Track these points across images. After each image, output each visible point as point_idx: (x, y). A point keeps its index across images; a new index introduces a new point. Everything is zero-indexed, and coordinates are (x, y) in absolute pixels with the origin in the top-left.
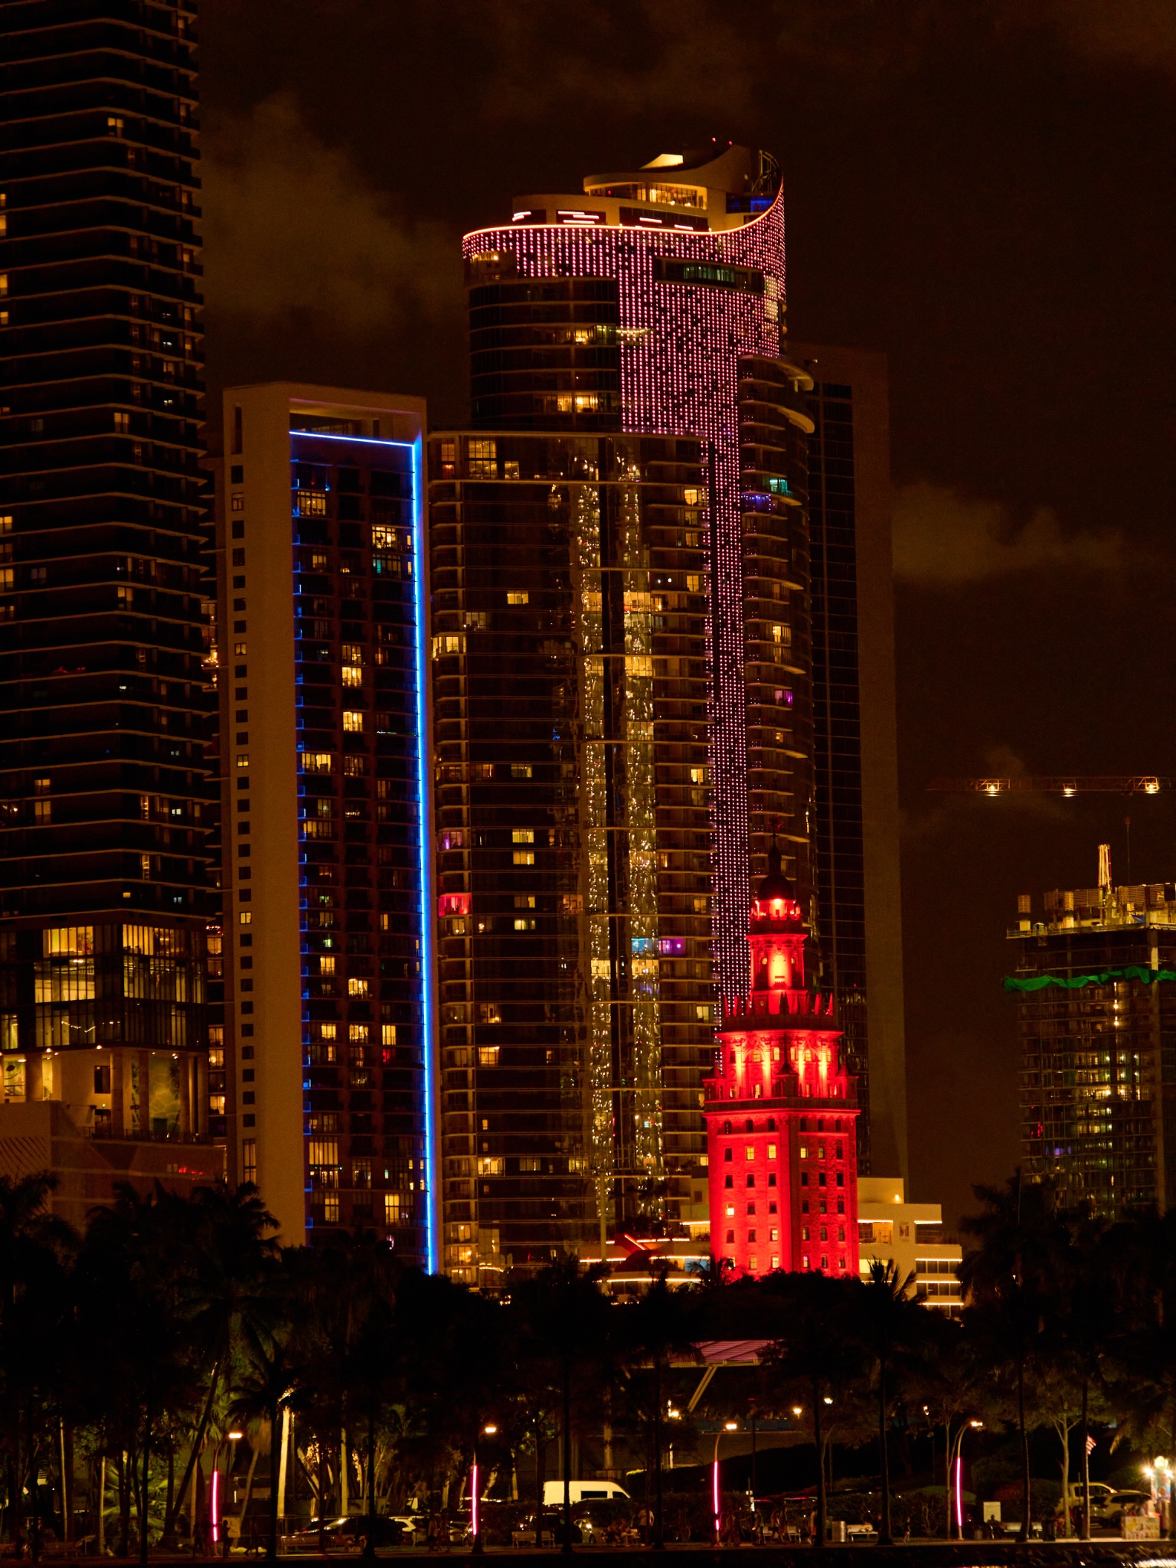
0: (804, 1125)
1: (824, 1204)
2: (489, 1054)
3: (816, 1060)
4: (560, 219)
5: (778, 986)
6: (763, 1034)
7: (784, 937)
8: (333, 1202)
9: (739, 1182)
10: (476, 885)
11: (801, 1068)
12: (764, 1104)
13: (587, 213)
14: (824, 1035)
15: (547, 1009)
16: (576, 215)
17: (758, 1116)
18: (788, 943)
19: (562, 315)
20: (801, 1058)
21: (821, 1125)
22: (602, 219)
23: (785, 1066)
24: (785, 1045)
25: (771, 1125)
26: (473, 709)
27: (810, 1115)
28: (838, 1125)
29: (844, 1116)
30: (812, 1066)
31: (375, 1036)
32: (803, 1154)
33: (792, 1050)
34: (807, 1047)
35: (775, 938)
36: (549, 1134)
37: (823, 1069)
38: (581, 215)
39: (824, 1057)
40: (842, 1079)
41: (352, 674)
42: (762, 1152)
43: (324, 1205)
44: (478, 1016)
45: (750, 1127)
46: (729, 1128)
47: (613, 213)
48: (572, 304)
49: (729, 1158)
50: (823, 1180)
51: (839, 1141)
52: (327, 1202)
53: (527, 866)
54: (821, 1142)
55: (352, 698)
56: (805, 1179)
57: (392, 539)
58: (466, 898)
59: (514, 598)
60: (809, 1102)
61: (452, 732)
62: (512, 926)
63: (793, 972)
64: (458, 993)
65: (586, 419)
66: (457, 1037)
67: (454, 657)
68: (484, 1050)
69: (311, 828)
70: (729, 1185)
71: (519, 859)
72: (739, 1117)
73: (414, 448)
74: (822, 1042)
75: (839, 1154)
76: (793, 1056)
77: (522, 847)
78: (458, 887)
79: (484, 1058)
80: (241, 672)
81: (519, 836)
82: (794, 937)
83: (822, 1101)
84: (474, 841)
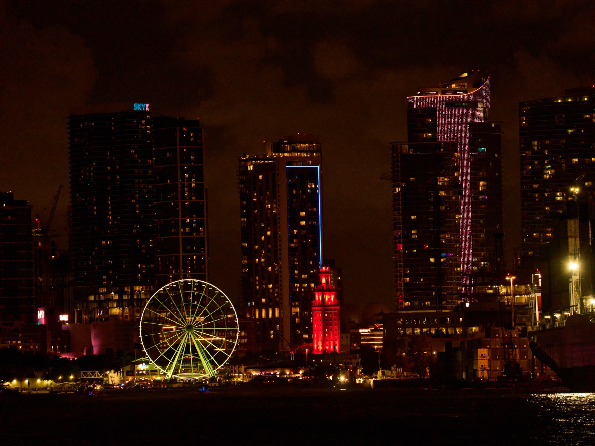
0: (326, 310)
1: (331, 324)
2: (408, 279)
3: (331, 298)
4: (426, 94)
5: (324, 284)
6: (320, 293)
7: (324, 275)
8: (298, 319)
9: (317, 320)
10: (404, 243)
11: (327, 299)
12: (319, 306)
13: (433, 92)
14: (332, 293)
15: (420, 269)
16: (430, 92)
17: (319, 308)
18: (325, 276)
19: (424, 115)
21: (331, 310)
22: (437, 94)
23: (323, 299)
24: (323, 295)
25: (320, 310)
26: (403, 204)
27: (328, 308)
28: (335, 310)
29: (336, 308)
30: (330, 299)
31: (309, 286)
32: (326, 315)
33: (325, 296)
34: (328, 295)
35: (323, 275)
36: (420, 297)
37: (332, 299)
38: (432, 92)
39: (333, 297)
40: (336, 301)
41: (303, 214)
42: (319, 315)
44: (405, 271)
45: (318, 310)
46: (315, 310)
47: (440, 92)
48: (426, 113)
49: (315, 316)
50: (331, 320)
51: (335, 313)
53: (416, 238)
54: (331, 313)
55: (303, 219)
56: (327, 320)
57: (313, 186)
58: (401, 245)
59: (412, 179)
60: (328, 306)
61: (399, 209)
62: (412, 251)
63: (327, 281)
64: (400, 266)
65: (429, 139)
66: (400, 276)
67: (399, 193)
68: (406, 278)
69: (292, 245)
70: (315, 321)
71: (413, 237)
72: (316, 308)
73: (319, 167)
74: (332, 294)
75: (335, 315)
76: (325, 297)
77: (414, 234)
78: (400, 243)
79: (406, 280)
80: (279, 214)
81: (413, 232)
82: (327, 274)
83: (331, 305)
84: (403, 233)
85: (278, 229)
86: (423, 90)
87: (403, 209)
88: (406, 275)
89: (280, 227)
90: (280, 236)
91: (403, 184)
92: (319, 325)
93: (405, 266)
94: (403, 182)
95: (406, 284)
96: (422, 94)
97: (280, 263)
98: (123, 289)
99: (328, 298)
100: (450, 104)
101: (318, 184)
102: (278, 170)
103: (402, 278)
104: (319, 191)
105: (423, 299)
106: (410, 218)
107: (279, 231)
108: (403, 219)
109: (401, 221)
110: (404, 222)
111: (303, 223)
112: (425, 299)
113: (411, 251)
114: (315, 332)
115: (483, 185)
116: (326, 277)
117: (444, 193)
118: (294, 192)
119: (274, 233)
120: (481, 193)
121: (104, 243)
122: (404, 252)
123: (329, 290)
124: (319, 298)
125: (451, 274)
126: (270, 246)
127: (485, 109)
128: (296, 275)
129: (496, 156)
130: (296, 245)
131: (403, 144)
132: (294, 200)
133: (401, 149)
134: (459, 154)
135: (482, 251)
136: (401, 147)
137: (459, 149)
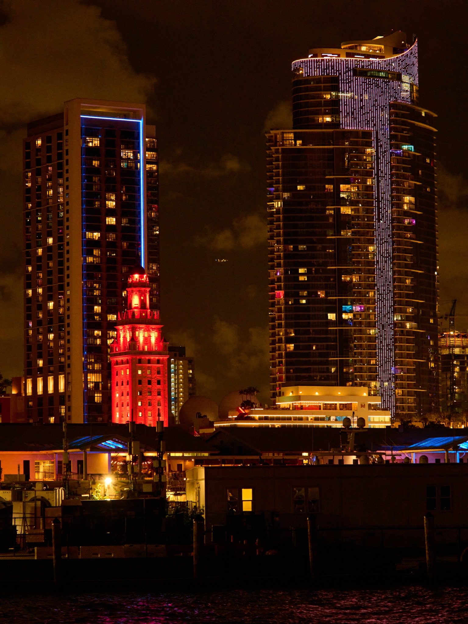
0: (140, 361)
1: (150, 392)
2: (291, 346)
3: (149, 336)
5: (136, 308)
6: (127, 327)
7: (137, 289)
8: (99, 395)
9: (120, 384)
10: (286, 288)
11: (141, 339)
12: (125, 354)
13: (333, 54)
14: (154, 326)
15: (311, 331)
16: (329, 55)
17: (124, 358)
18: (139, 291)
19: (319, 89)
20: (141, 336)
21: (149, 361)
22: (339, 56)
23: (134, 339)
24: (133, 330)
27: (143, 358)
28: (158, 362)
29: (161, 358)
30: (147, 340)
32: (140, 372)
33: (137, 333)
34: (144, 331)
35: (134, 289)
36: (312, 374)
37: (153, 340)
38: (331, 55)
39: (154, 336)
40: (161, 344)
41: (111, 204)
42: (125, 372)
43: (95, 396)
44: (287, 333)
45: (122, 363)
46: (117, 363)
47: (343, 54)
48: (322, 85)
49: (117, 375)
50: (149, 382)
51: (158, 368)
52: (96, 395)
53: (304, 281)
54: (149, 368)
55: (111, 212)
56: (140, 382)
57: (131, 155)
58: (282, 293)
59: (300, 188)
60: (143, 353)
61: (278, 235)
62: (299, 302)
63: (143, 303)
64: (280, 326)
65: (327, 125)
66: (280, 341)
67: (278, 210)
68: (288, 345)
69: (90, 259)
70: (117, 385)
71: (301, 278)
72: (120, 359)
73: (141, 122)
74: (153, 329)
75: (158, 373)
76: (137, 335)
77: (302, 274)
78: (279, 288)
79: (289, 348)
80: (67, 204)
81: (301, 271)
82: (143, 289)
83: (150, 352)
84: (286, 272)
85: (66, 232)
86: (317, 50)
87: (285, 234)
88: (289, 340)
89: (68, 228)
90: (68, 244)
91: (286, 195)
92: (125, 394)
93: (287, 326)
94: (284, 191)
95: (289, 355)
96: (315, 56)
97: (68, 293)
99: (144, 336)
100: (358, 72)
101: (139, 152)
102: (67, 124)
103: (283, 345)
104: (141, 165)
105: (315, 378)
106: (295, 248)
107: (68, 235)
108: (285, 250)
109: (282, 254)
110: (287, 256)
111: (111, 221)
112: (318, 378)
113: (297, 302)
114: (117, 409)
115: (410, 203)
116: (141, 294)
117: (350, 211)
118: (95, 163)
119: (59, 239)
120: (407, 214)
122: (286, 303)
123: (147, 322)
124: (125, 337)
125: (360, 339)
126: (51, 264)
127: (412, 85)
128: (97, 314)
129: (428, 161)
130: (97, 260)
131: (286, 133)
132: (96, 179)
133: (283, 140)
134: (373, 150)
135: (409, 304)
136: (283, 137)
137: (374, 144)
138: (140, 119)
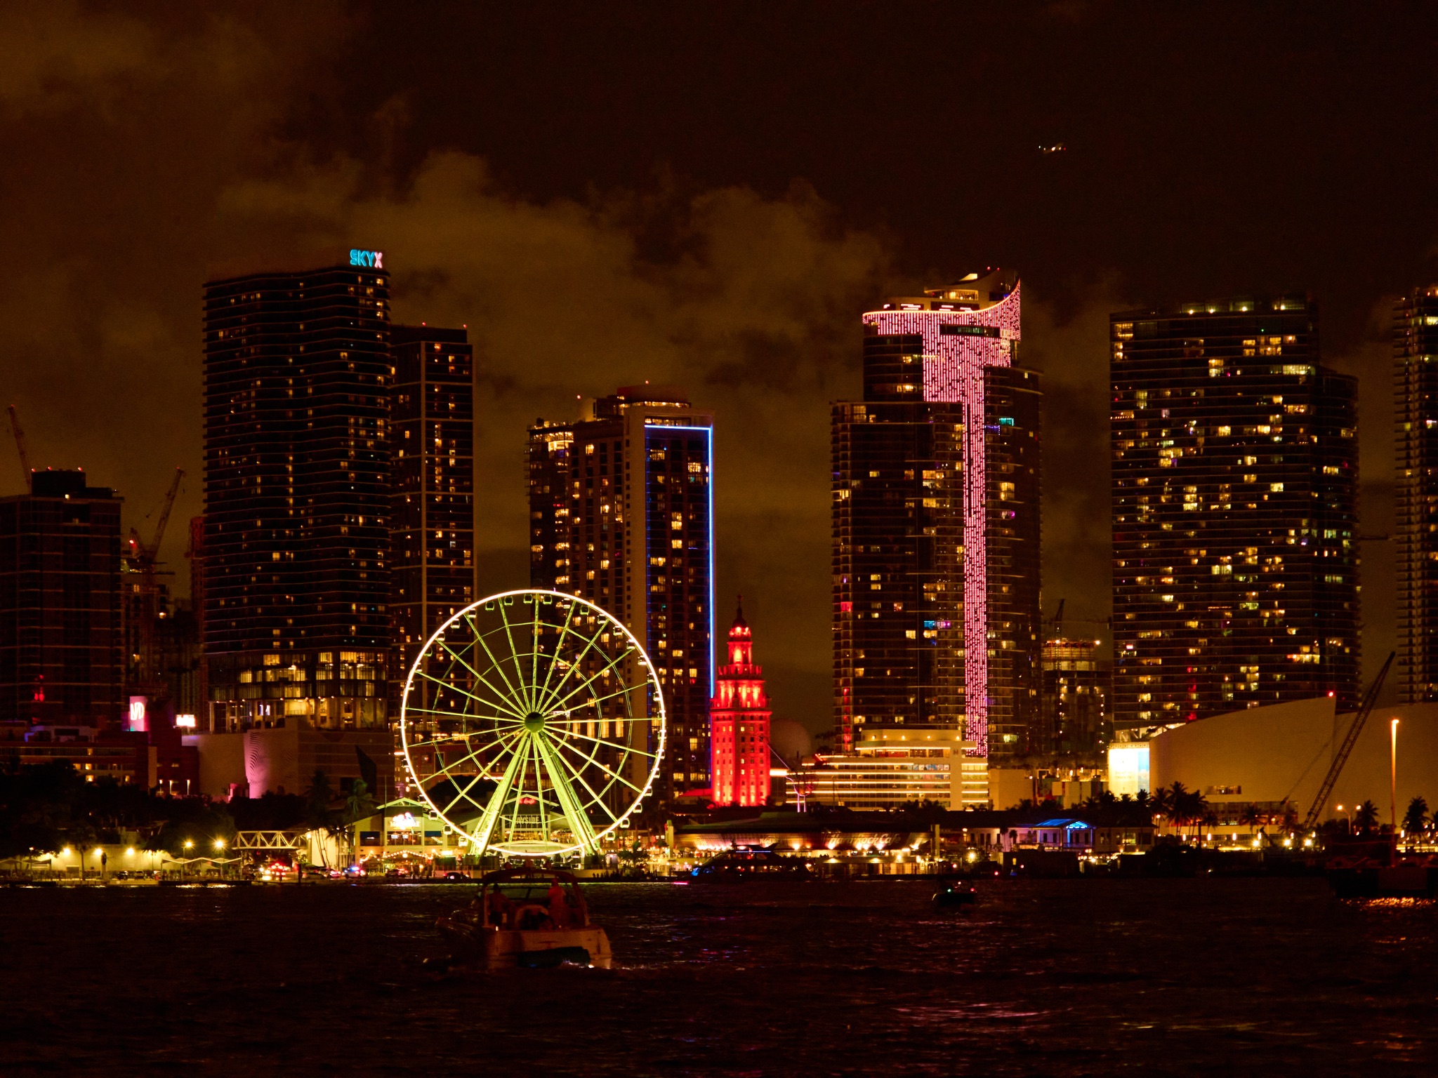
0: (743, 718)
1: (753, 749)
2: (861, 671)
3: (752, 692)
4: (902, 308)
5: (738, 663)
6: (729, 682)
7: (739, 643)
9: (721, 740)
10: (854, 599)
11: (744, 696)
12: (728, 710)
14: (756, 682)
15: (886, 652)
16: (909, 305)
17: (726, 715)
18: (742, 646)
19: (898, 350)
20: (744, 692)
21: (752, 718)
22: (922, 308)
23: (737, 695)
24: (736, 686)
25: (730, 718)
26: (854, 523)
27: (746, 714)
28: (761, 718)
29: (764, 714)
30: (750, 696)
31: (686, 674)
32: (743, 729)
33: (740, 689)
34: (747, 687)
35: (736, 643)
36: (886, 706)
37: (755, 696)
38: (913, 306)
39: (756, 692)
40: (764, 700)
41: (677, 525)
42: (727, 729)
44: (855, 655)
45: (724, 719)
46: (718, 719)
47: (928, 305)
48: (902, 346)
49: (718, 731)
50: (752, 740)
51: (761, 725)
53: (878, 590)
54: (752, 725)
55: (677, 534)
56: (743, 740)
57: (698, 468)
58: (849, 604)
59: (873, 474)
60: (745, 709)
61: (845, 532)
62: (871, 616)
63: (745, 657)
64: (846, 645)
65: (908, 395)
66: (847, 664)
67: (845, 501)
68: (857, 670)
69: (654, 588)
70: (718, 741)
71: (874, 587)
72: (721, 715)
73: (710, 430)
74: (755, 684)
75: (761, 729)
76: (740, 691)
77: (876, 582)
78: (846, 598)
79: (857, 673)
80: (628, 524)
81: (873, 577)
82: (745, 643)
83: (753, 709)
84: (855, 578)
85: (626, 556)
86: (895, 300)
87: (854, 532)
88: (858, 664)
89: (629, 552)
90: (629, 570)
91: (855, 483)
92: (727, 751)
93: (856, 646)
94: (854, 477)
95: (858, 681)
96: (892, 308)
98: (317, 658)
99: (746, 692)
100: (947, 329)
101: (708, 465)
102: (628, 433)
103: (851, 669)
104: (710, 480)
105: (890, 710)
106: (867, 550)
107: (628, 560)
108: (854, 552)
109: (850, 556)
110: (857, 558)
111: (677, 544)
112: (893, 711)
113: (868, 616)
114: (718, 766)
115: (1009, 490)
116: (744, 648)
117: (935, 503)
118: (660, 479)
119: (617, 563)
120: (1005, 505)
121: (276, 556)
122: (855, 617)
123: (750, 677)
124: (727, 694)
125: (945, 662)
126: (606, 591)
127: (1012, 341)
128: (662, 650)
129: (1031, 435)
130: (662, 589)
131: (856, 405)
132: (660, 497)
133: (853, 414)
134: (965, 429)
135: (1005, 618)
136: (852, 410)
137: (965, 419)
138: (709, 427)
